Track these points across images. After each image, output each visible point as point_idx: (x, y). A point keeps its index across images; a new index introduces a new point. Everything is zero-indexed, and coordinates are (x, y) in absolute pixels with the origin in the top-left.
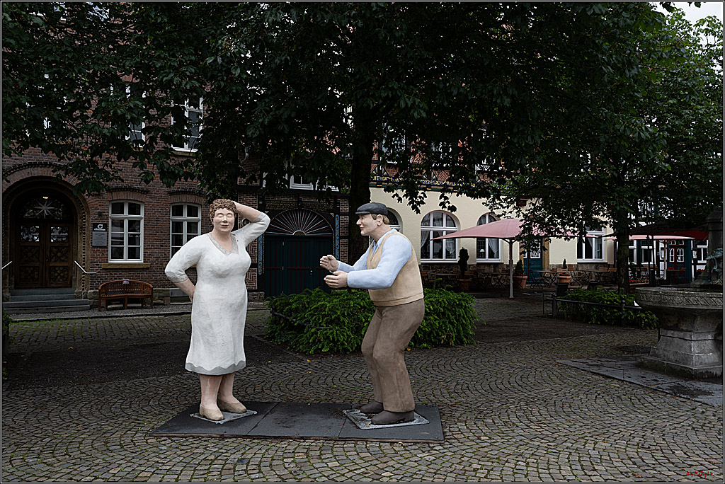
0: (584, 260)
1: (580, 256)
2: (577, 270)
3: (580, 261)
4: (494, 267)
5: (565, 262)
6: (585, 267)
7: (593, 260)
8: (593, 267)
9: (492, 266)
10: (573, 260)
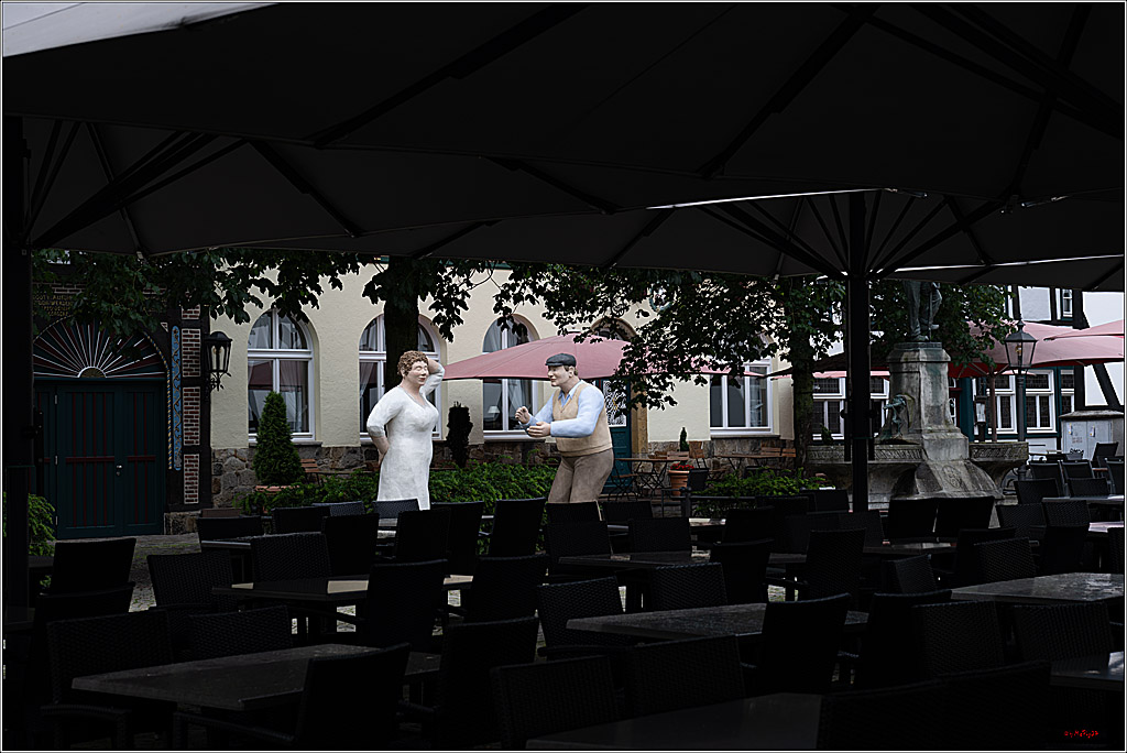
0: (725, 430)
1: (716, 421)
2: (711, 455)
3: (719, 432)
4: (524, 452)
5: (684, 434)
6: (729, 448)
7: (749, 429)
8: (747, 449)
9: (519, 448)
10: (701, 432)
